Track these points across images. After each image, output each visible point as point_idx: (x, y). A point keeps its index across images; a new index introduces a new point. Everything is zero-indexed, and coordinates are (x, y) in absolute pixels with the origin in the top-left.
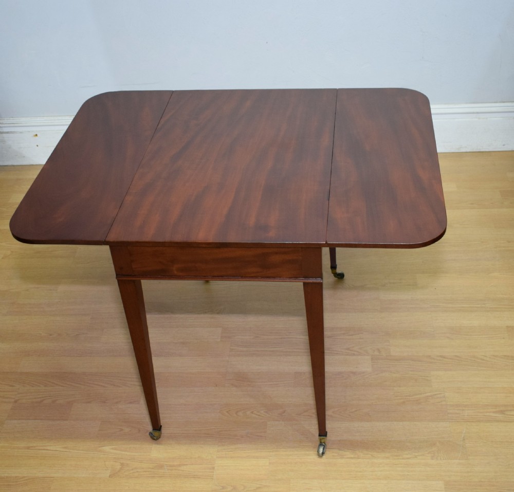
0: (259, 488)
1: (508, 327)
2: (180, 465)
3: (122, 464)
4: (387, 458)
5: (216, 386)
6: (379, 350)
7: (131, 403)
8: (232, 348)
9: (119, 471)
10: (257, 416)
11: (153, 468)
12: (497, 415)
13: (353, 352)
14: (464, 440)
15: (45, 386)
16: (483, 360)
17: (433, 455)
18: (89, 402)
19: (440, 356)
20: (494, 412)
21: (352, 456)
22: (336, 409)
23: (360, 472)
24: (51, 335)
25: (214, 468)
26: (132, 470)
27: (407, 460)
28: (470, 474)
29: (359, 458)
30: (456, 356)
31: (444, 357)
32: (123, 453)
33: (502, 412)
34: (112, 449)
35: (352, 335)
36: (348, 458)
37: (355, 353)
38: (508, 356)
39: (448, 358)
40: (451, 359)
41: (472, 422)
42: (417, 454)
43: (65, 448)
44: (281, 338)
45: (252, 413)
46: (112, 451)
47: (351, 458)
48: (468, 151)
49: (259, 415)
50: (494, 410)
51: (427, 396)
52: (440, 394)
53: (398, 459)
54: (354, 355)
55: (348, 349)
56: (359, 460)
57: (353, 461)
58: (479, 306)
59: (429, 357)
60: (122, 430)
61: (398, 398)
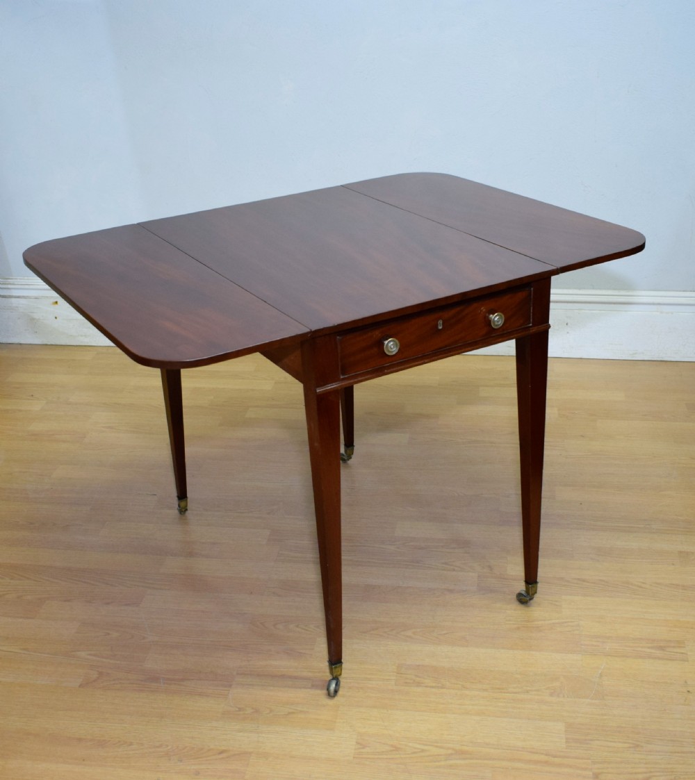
0: (293, 713)
1: (680, 552)
2: (183, 680)
3: (101, 674)
4: (485, 690)
5: (251, 593)
6: (490, 567)
7: (126, 605)
8: (281, 552)
9: (94, 681)
10: (303, 631)
11: (142, 681)
12: (653, 651)
13: (452, 567)
14: (601, 676)
15: (12, 579)
16: (640, 587)
17: (552, 691)
18: (69, 601)
19: (579, 579)
20: (649, 648)
21: (434, 685)
22: (418, 630)
23: (443, 704)
24: (31, 524)
25: (230, 686)
26: (114, 680)
27: (512, 695)
28: (605, 717)
29: (443, 687)
30: (600, 580)
31: (584, 581)
32: (104, 660)
33: (662, 648)
34: (90, 655)
35: (454, 548)
36: (426, 687)
37: (456, 568)
38: (678, 585)
39: (588, 582)
40: (592, 583)
41: (616, 656)
42: (529, 688)
43: (24, 649)
44: (352, 546)
45: (297, 626)
46: (89, 657)
47: (432, 687)
48: (646, 359)
49: (306, 630)
50: (650, 645)
51: (553, 623)
52: (571, 622)
53: (501, 692)
54: (454, 570)
55: (446, 563)
56: (444, 690)
57: (434, 690)
58: (642, 526)
59: (562, 579)
60: (109, 634)
61: (511, 622)
